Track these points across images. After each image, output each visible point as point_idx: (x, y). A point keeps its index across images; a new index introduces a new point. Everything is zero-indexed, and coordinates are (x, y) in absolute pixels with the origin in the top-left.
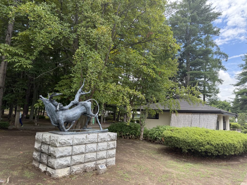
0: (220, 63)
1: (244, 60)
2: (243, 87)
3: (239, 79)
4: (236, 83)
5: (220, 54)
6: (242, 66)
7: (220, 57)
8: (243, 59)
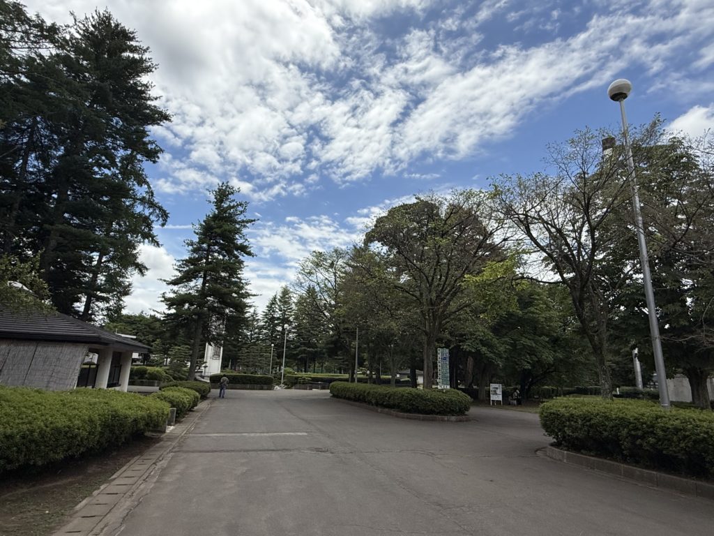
0: (149, 226)
1: (197, 234)
2: (184, 289)
3: (180, 271)
4: (173, 278)
5: (151, 207)
6: (192, 245)
7: (151, 214)
8: (197, 231)
